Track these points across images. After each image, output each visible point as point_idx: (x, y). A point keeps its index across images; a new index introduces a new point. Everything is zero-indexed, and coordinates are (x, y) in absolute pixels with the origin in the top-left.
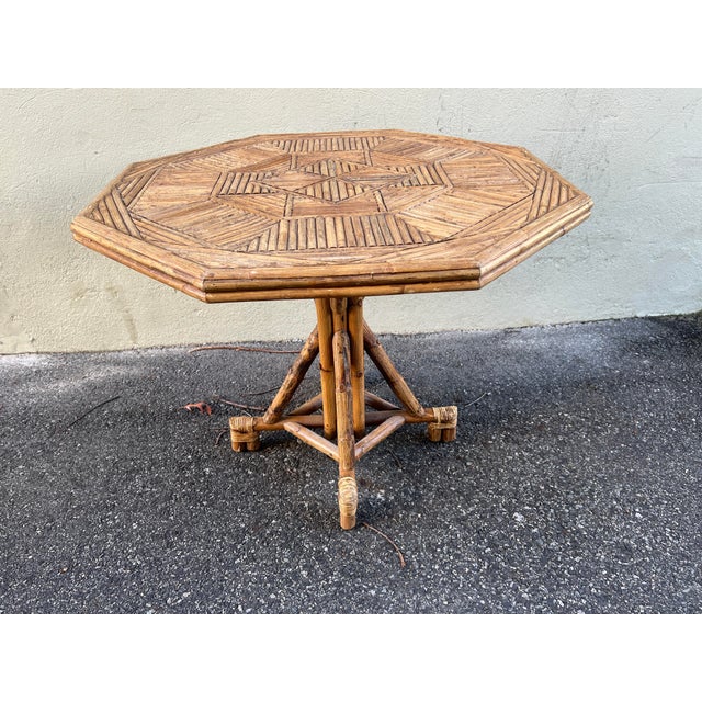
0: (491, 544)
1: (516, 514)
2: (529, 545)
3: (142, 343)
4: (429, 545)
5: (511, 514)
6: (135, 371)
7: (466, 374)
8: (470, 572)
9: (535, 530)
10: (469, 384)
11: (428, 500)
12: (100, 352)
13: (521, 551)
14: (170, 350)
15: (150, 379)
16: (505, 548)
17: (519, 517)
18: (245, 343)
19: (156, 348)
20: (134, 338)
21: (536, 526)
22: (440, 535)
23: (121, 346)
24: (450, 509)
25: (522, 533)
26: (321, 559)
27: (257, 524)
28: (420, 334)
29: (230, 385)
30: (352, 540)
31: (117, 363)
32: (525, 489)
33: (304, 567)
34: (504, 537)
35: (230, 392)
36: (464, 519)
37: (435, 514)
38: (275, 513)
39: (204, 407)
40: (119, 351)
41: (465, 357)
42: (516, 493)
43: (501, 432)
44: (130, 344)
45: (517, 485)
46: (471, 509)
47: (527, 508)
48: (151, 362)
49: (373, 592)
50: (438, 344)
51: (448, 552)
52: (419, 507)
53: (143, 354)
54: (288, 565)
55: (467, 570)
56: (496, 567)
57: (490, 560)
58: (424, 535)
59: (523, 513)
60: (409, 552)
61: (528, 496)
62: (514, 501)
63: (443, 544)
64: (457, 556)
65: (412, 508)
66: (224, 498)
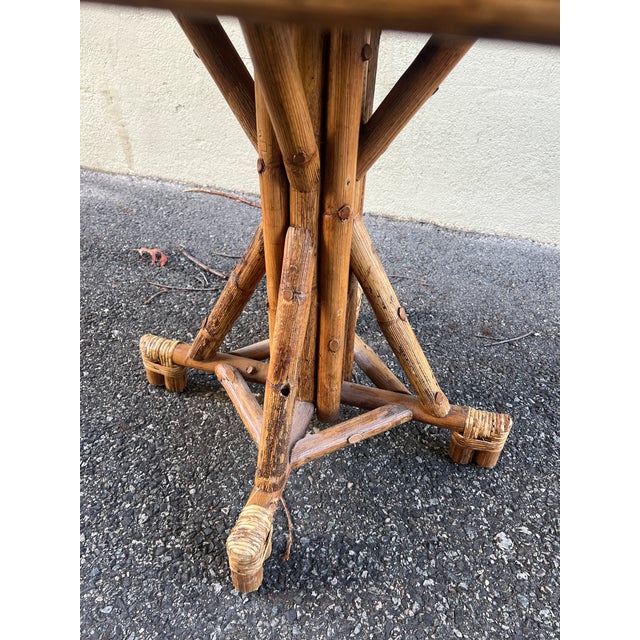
0: (440, 575)
1: (502, 535)
2: (502, 600)
3: (138, 169)
4: (341, 538)
5: (493, 530)
6: (117, 199)
7: (516, 299)
8: (381, 612)
9: (524, 575)
10: (513, 313)
11: (375, 465)
12: (94, 170)
13: (484, 604)
14: (166, 184)
15: (125, 211)
16: (458, 590)
17: (505, 542)
18: (249, 195)
19: (152, 179)
20: (130, 161)
21: (528, 568)
22: (366, 528)
23: (115, 168)
24: (401, 490)
25: (499, 571)
26: (178, 504)
27: (127, 422)
28: (473, 233)
29: (206, 239)
30: (235, 489)
31: (104, 185)
32: (535, 496)
33: (148, 508)
34: (466, 568)
35: (201, 248)
36: (415, 514)
37: (374, 492)
38: (158, 415)
39: (158, 256)
40: (114, 174)
41: (525, 276)
42: (517, 498)
43: (532, 394)
44: (125, 168)
45: (522, 486)
46: (432, 502)
47: (525, 530)
48: (138, 193)
49: (218, 587)
50: (493, 250)
51: (365, 562)
52: (355, 472)
53: (137, 182)
54: (129, 499)
55: (379, 606)
56: (428, 620)
57: (425, 601)
58: (342, 521)
59: (515, 537)
60: (305, 540)
61: (534, 511)
62: (508, 511)
63: (361, 547)
64: (375, 574)
65: (344, 469)
66: (112, 374)
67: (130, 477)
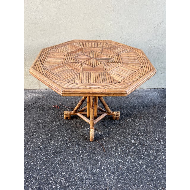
0: (126, 147)
1: (132, 140)
2: (135, 148)
3: (42, 88)
4: (111, 147)
6: (40, 95)
7: (123, 101)
9: (137, 144)
11: (111, 135)
12: (31, 90)
13: (133, 149)
14: (49, 90)
15: (44, 98)
16: (129, 149)
17: (133, 141)
19: (45, 89)
20: (40, 86)
22: (114, 144)
23: (36, 88)
24: (116, 138)
25: (134, 145)
26: (85, 149)
27: (70, 138)
29: (64, 101)
30: (92, 144)
31: (35, 93)
32: (135, 133)
33: (81, 150)
34: (129, 146)
35: (63, 103)
36: (120, 140)
37: (113, 139)
38: (74, 136)
39: (57, 107)
40: (36, 89)
42: (133, 134)
43: (131, 118)
44: (39, 88)
45: (133, 132)
46: (121, 138)
47: (135, 138)
48: (44, 93)
49: (97, 158)
51: (115, 149)
52: (109, 137)
53: (42, 91)
54: (77, 150)
55: (119, 153)
56: (126, 153)
57: (125, 151)
58: (110, 144)
59: (134, 140)
60: (106, 148)
61: (136, 136)
62: (132, 136)
63: (114, 147)
64: (117, 150)
65: (107, 137)
66: (62, 131)
67: (75, 147)
